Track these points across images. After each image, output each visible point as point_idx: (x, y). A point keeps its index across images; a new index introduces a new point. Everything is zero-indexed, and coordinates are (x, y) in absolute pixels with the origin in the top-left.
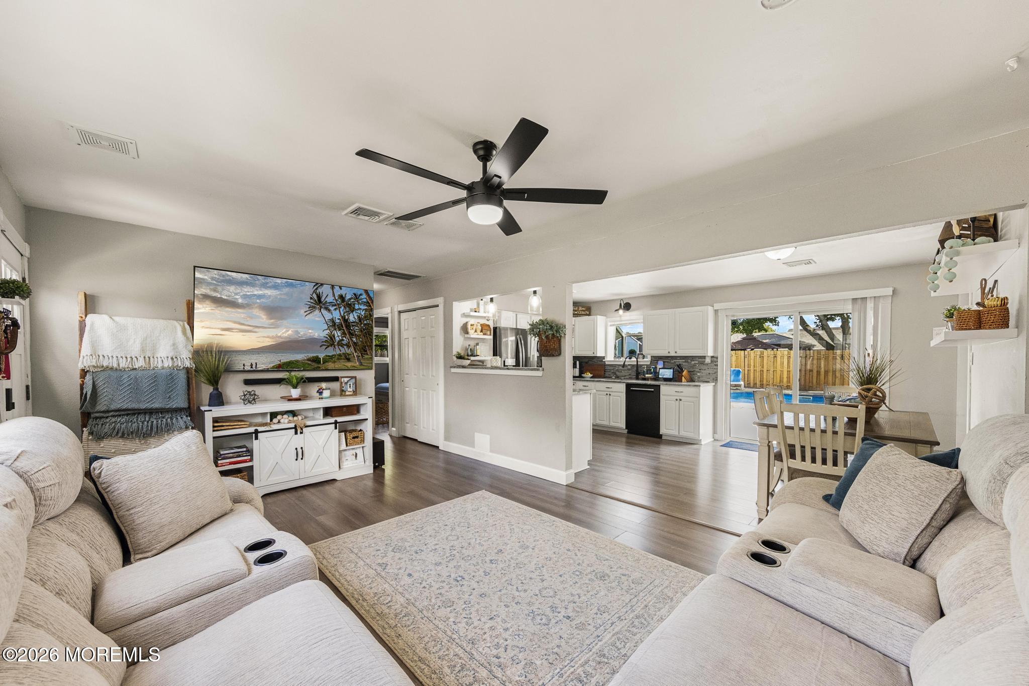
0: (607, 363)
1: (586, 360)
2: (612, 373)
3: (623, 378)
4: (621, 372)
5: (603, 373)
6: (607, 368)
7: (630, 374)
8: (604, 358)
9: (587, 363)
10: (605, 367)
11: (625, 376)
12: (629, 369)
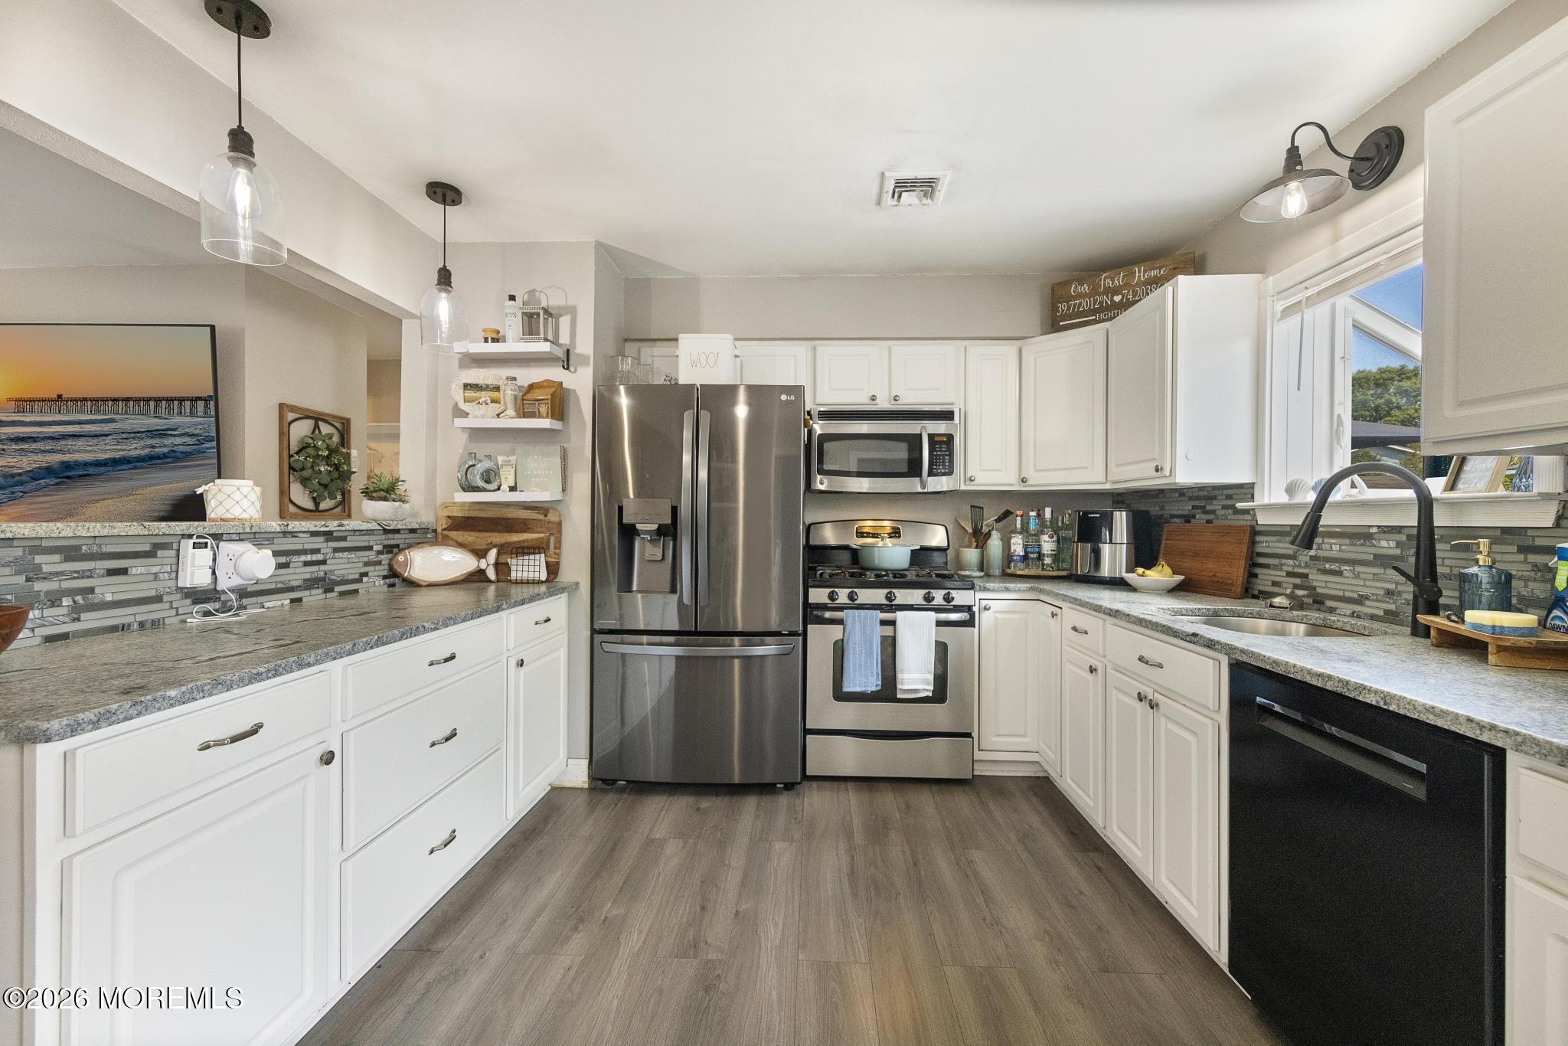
0: (1263, 519)
1: (1187, 508)
2: (1290, 574)
3: (1348, 608)
4: (1340, 573)
5: (1237, 572)
6: (1265, 545)
7: (1389, 593)
8: (1246, 490)
9: (1188, 518)
10: (1253, 543)
11: (1360, 600)
12: (1381, 560)
